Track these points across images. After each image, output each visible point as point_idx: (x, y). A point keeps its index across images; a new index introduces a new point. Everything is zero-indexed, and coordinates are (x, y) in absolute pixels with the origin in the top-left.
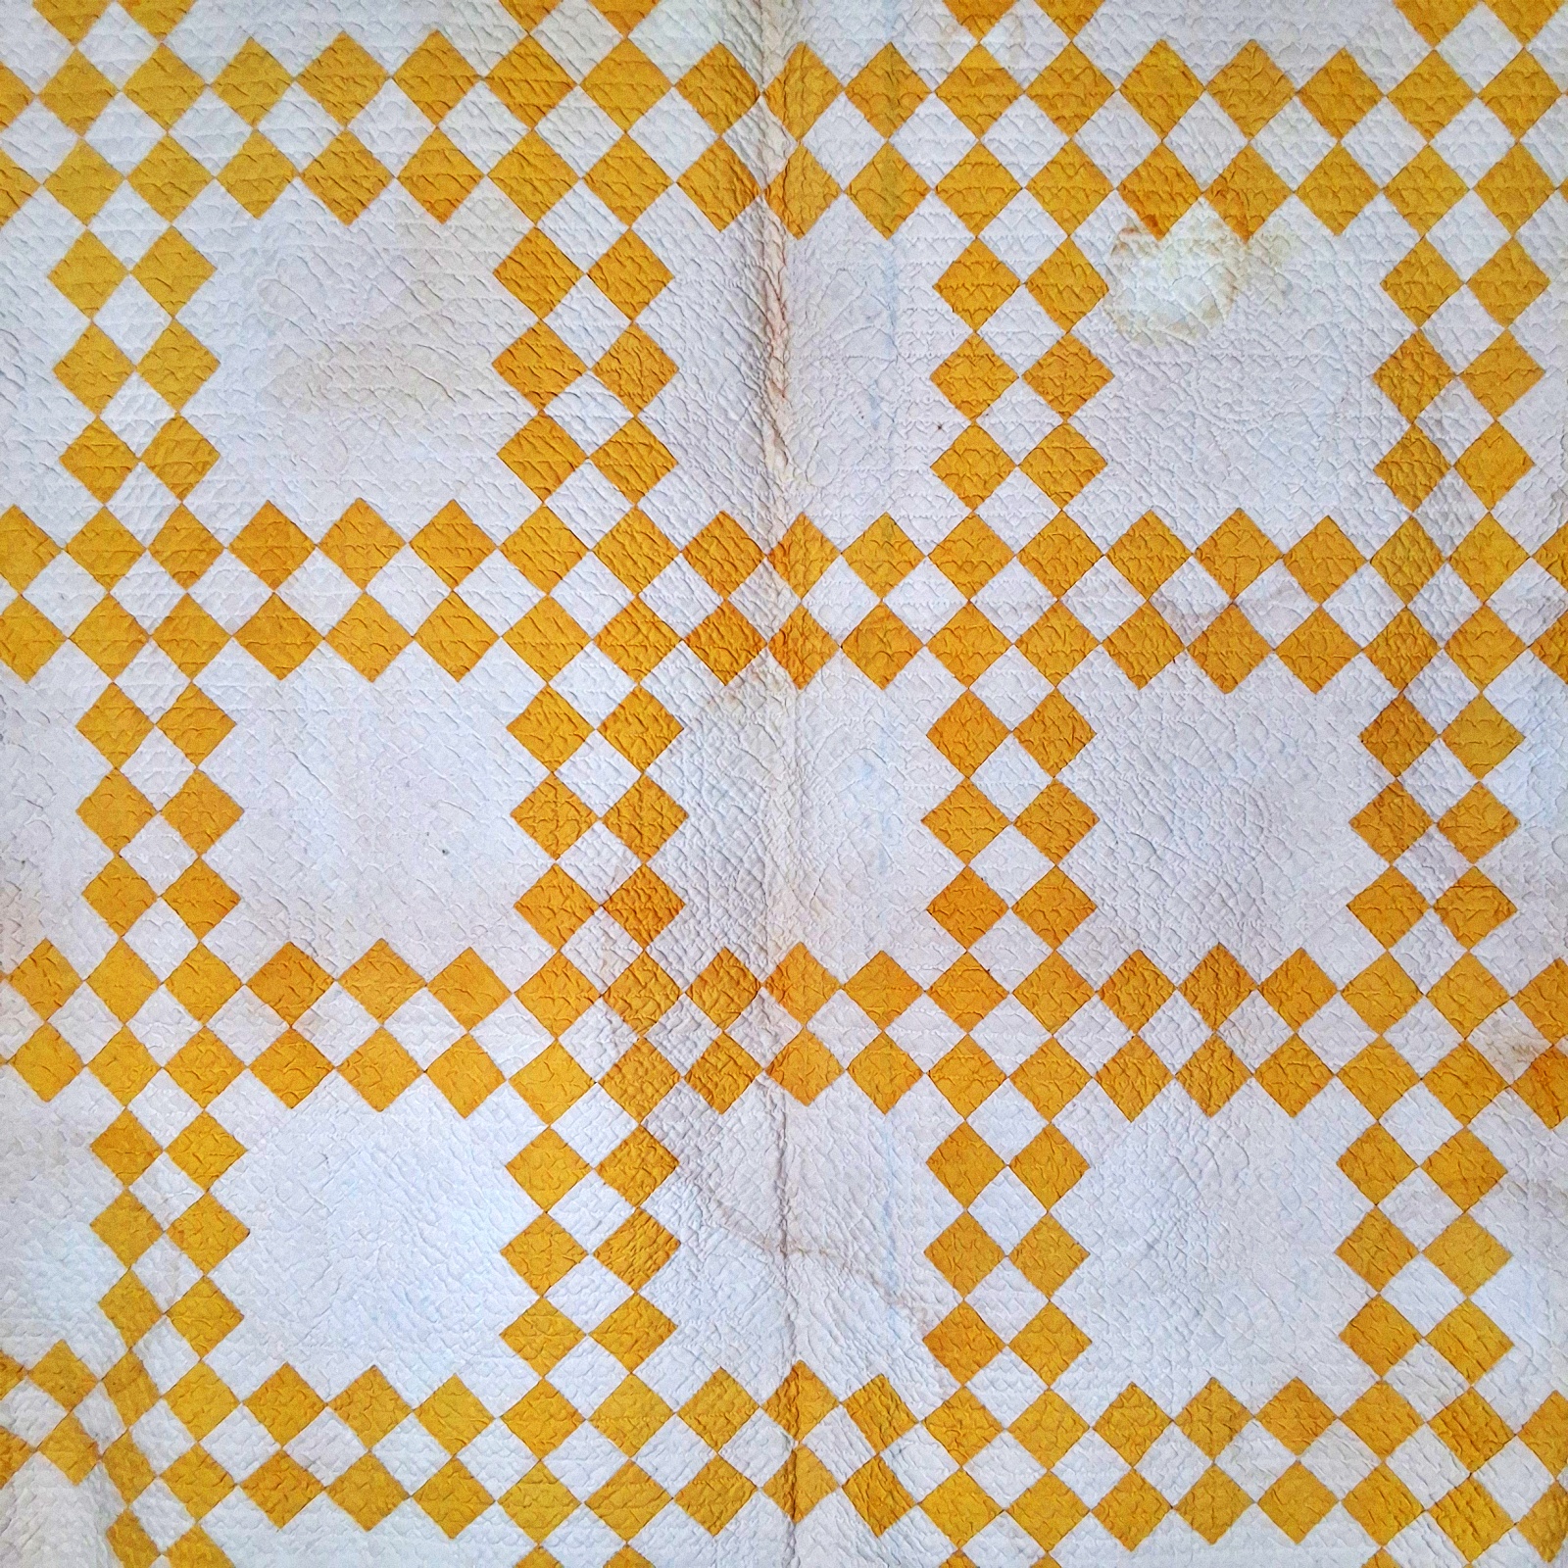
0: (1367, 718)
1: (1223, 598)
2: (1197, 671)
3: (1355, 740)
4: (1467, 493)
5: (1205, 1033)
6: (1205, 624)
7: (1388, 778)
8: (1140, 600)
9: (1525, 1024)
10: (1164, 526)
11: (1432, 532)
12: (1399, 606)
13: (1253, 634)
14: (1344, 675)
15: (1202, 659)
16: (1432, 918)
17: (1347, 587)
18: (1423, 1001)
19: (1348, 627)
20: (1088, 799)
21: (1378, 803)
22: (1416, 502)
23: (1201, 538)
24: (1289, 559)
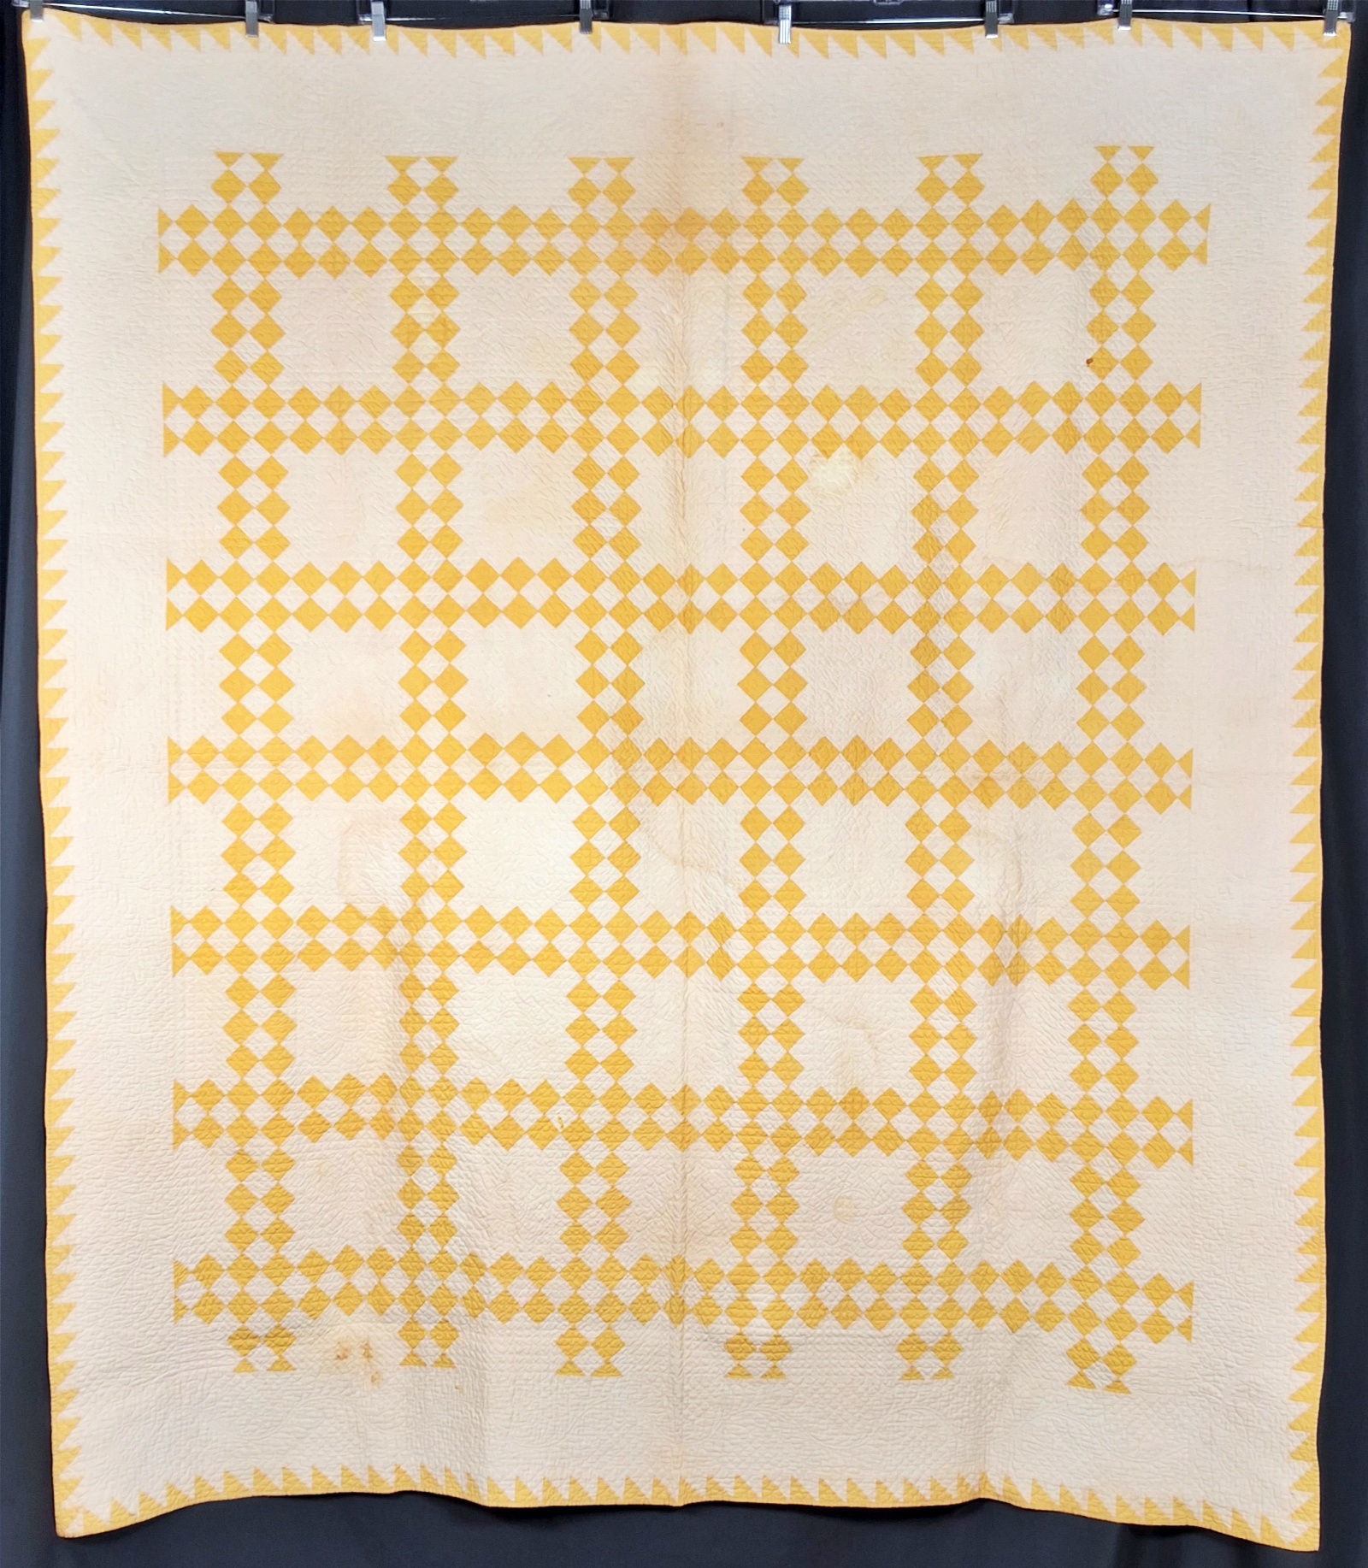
0: (913, 645)
1: (856, 597)
2: (846, 625)
3: (908, 653)
4: (951, 558)
5: (852, 771)
6: (849, 607)
7: (922, 669)
8: (823, 597)
9: (977, 766)
10: (832, 568)
11: (937, 573)
12: (924, 601)
13: (868, 611)
14: (904, 627)
15: (848, 621)
16: (941, 725)
17: (903, 593)
18: (938, 759)
19: (905, 609)
20: (803, 675)
21: (918, 678)
22: (930, 561)
23: (847, 573)
24: (881, 582)
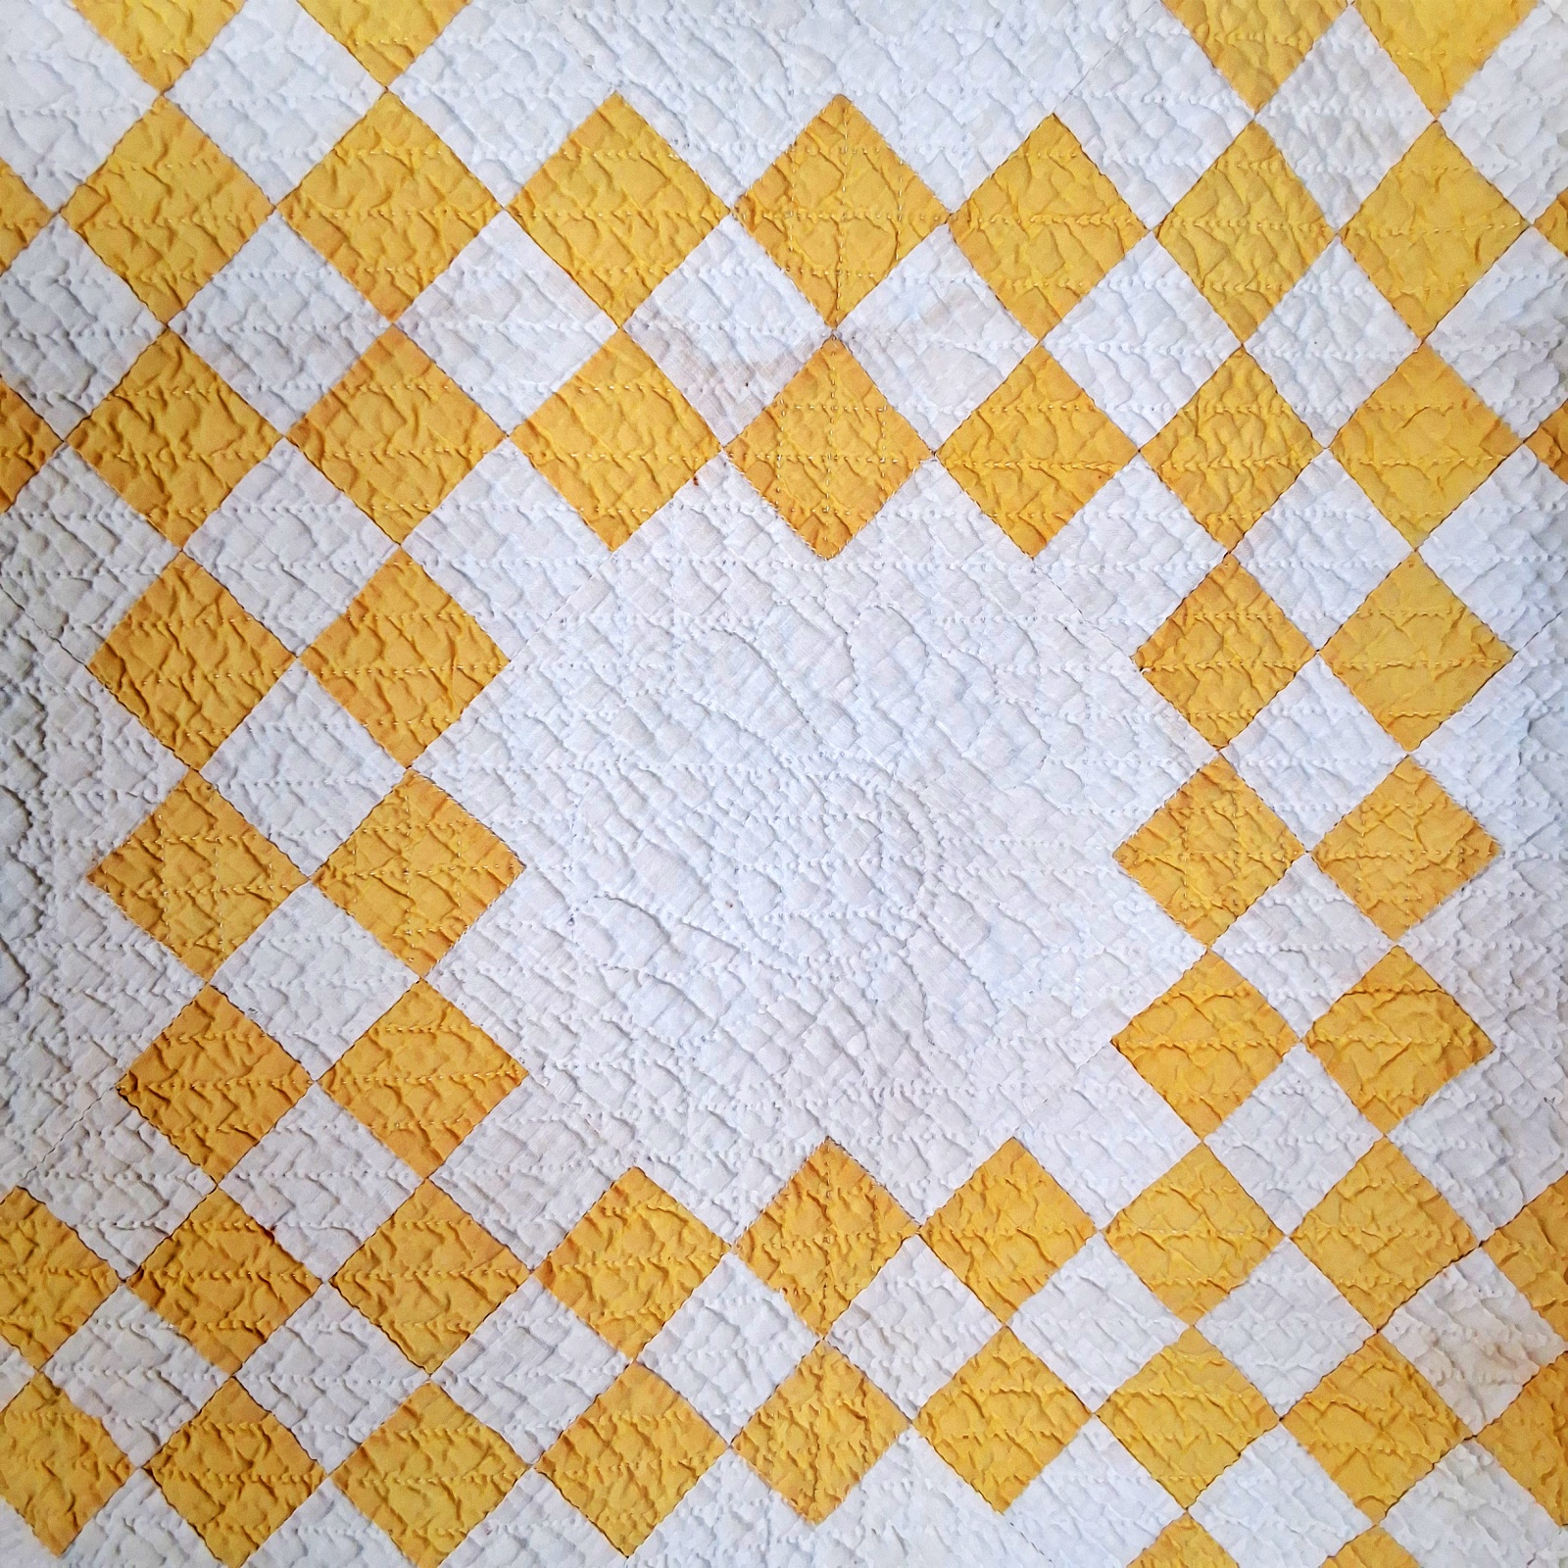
0: (1149, 616)
1: (809, 326)
2: (753, 505)
3: (1123, 666)
4: (1385, 73)
5: (800, 1341)
6: (768, 389)
7: (1200, 752)
8: (602, 328)
9: (1507, 1295)
10: (652, 136)
11: (1305, 167)
12: (1223, 346)
13: (884, 413)
14: (1099, 515)
15: (766, 481)
16: (1302, 1064)
17: (1102, 296)
18: (1286, 1251)
19: (1107, 396)
20: (498, 819)
21: (1177, 812)
22: (1264, 92)
23: (751, 171)
24: (962, 223)
